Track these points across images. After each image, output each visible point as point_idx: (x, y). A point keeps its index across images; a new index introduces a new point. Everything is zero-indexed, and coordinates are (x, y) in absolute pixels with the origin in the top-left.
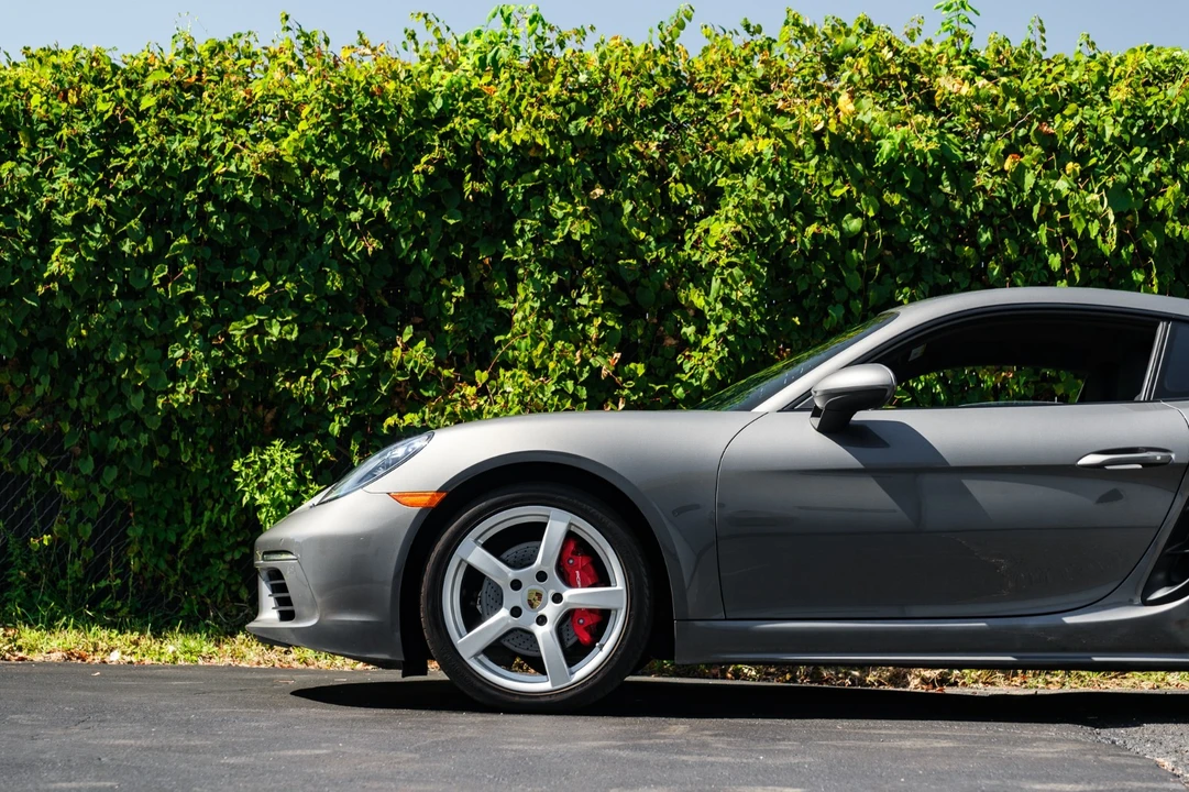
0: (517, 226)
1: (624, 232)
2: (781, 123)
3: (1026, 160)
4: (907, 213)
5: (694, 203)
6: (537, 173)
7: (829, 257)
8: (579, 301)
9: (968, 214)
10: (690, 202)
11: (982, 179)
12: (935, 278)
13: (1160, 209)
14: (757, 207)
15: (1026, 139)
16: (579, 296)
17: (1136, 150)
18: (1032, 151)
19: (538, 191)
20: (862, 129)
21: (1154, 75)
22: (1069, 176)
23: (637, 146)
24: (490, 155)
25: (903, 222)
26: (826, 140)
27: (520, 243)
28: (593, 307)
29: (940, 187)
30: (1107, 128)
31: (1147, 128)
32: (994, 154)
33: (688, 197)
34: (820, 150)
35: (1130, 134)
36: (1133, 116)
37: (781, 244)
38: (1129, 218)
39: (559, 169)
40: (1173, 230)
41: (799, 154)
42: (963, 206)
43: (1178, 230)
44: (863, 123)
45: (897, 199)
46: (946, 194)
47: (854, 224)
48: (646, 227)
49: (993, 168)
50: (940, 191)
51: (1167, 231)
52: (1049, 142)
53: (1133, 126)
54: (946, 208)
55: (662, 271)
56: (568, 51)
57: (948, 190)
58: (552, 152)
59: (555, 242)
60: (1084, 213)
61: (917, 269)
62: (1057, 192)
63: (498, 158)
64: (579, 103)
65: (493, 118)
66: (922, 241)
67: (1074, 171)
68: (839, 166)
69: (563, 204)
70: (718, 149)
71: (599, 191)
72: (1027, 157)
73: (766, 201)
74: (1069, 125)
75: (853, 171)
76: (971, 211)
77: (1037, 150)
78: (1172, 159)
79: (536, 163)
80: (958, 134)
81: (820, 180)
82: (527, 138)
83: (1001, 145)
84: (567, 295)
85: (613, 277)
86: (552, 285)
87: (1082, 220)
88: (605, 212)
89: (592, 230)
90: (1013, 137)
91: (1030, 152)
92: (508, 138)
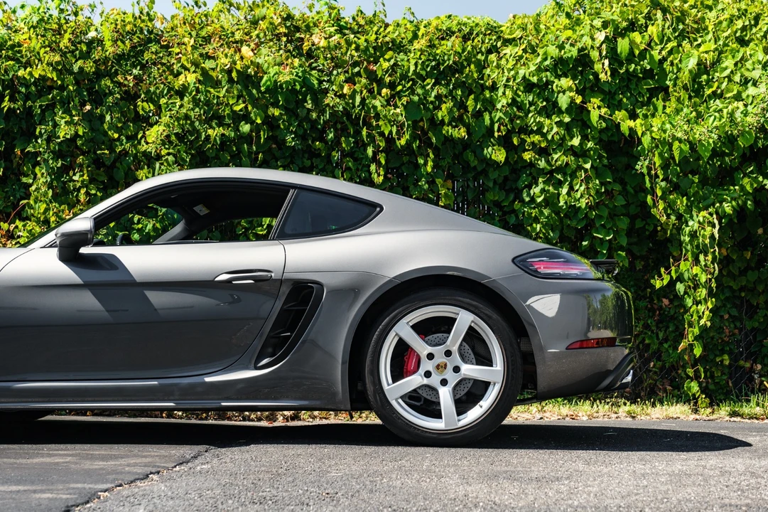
0: (38, 130)
1: (106, 134)
2: (208, 64)
3: (357, 87)
4: (284, 121)
5: (153, 115)
6: (50, 96)
7: (234, 149)
8: (74, 178)
9: (322, 121)
10: (151, 114)
11: (330, 100)
12: (303, 162)
13: (440, 118)
14: (187, 117)
15: (359, 74)
16: (74, 174)
17: (428, 81)
18: (361, 81)
19: (51, 107)
20: (258, 68)
21: (447, 33)
22: (383, 97)
23: (120, 78)
24: (22, 85)
25: (282, 127)
26: (234, 75)
27: (39, 141)
28: (83, 182)
29: (306, 104)
30: (411, 67)
31: (437, 67)
32: (338, 83)
33: (150, 111)
34: (231, 81)
35: (426, 71)
36: (428, 60)
37: (201, 141)
38: (421, 124)
39: (65, 93)
40: (448, 132)
41: (217, 84)
42: (319, 117)
43: (450, 131)
44: (258, 63)
45: (277, 112)
46: (308, 109)
47: (246, 128)
48: (118, 130)
49: (336, 92)
50: (305, 107)
51: (444, 132)
52: (372, 76)
53: (428, 66)
54: (307, 118)
55: (130, 158)
56: (80, 18)
57: (309, 106)
58: (59, 82)
59: (59, 140)
60: (390, 121)
61: (292, 156)
62: (375, 107)
63: (27, 87)
64: (81, 51)
65: (24, 60)
66: (293, 138)
67: (387, 94)
68: (241, 91)
69: (64, 115)
70: (169, 81)
71: (88, 107)
72: (357, 85)
73: (192, 114)
74: (386, 65)
75: (250, 94)
76: (323, 120)
77: (364, 81)
78: (451, 86)
79: (51, 89)
80: (319, 71)
81: (228, 100)
82: (43, 73)
83: (342, 78)
84: (68, 174)
85: (98, 162)
86: (57, 168)
87: (388, 125)
88: (93, 121)
89: (84, 133)
90: (350, 72)
91: (360, 82)
92: (31, 74)
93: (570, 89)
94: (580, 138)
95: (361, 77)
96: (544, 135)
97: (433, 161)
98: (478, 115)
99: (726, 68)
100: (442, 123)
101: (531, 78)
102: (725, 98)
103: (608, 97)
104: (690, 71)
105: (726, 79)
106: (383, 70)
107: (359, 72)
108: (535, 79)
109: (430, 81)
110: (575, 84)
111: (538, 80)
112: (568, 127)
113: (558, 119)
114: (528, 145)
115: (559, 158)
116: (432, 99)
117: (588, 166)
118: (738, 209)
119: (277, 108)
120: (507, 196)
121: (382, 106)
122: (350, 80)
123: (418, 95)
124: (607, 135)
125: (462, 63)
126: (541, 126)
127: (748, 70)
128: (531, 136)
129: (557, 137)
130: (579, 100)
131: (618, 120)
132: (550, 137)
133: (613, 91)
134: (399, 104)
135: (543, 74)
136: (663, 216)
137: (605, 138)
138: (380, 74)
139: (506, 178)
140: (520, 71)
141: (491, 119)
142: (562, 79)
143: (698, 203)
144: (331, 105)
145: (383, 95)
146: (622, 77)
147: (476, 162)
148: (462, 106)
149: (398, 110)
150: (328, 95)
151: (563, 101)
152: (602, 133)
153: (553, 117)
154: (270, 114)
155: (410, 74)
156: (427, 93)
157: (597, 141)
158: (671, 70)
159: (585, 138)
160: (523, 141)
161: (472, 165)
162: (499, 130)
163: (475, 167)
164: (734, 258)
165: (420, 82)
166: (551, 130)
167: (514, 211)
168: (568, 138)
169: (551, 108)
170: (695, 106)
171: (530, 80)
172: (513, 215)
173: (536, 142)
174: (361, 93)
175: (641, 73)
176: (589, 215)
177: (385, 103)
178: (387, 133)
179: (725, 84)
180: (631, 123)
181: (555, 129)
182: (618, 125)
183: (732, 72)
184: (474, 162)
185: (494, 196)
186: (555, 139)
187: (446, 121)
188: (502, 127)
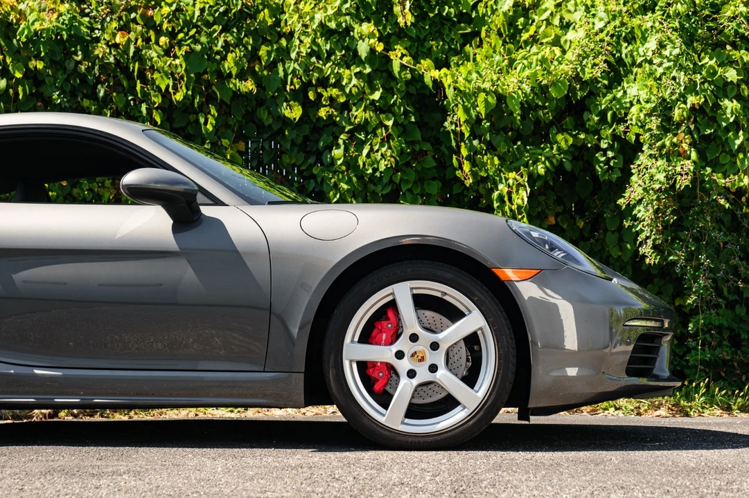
93: (371, 35)
94: (381, 90)
95: (138, 24)
96: (342, 88)
97: (216, 119)
98: (272, 66)
99: (546, 10)
100: (230, 75)
101: (328, 24)
102: (542, 44)
103: (416, 44)
104: (505, 14)
105: (545, 22)
106: (162, 16)
107: (135, 18)
108: (333, 25)
109: (218, 28)
110: (379, 30)
111: (336, 25)
112: (369, 80)
113: (358, 70)
114: (325, 100)
115: (359, 114)
116: (219, 48)
117: (390, 123)
118: (553, 170)
119: (40, 60)
120: (306, 159)
121: (158, 56)
122: (125, 28)
123: (202, 44)
124: (416, 88)
125: (258, 6)
126: (339, 78)
127: (569, 11)
128: (328, 89)
129: (355, 90)
130: (380, 48)
131: (423, 71)
132: (347, 91)
133: (422, 37)
134: (179, 53)
135: (342, 19)
136: (469, 178)
137: (412, 90)
138: (158, 20)
139: (306, 139)
140: (316, 16)
141: (285, 70)
142: (363, 24)
143: (509, 162)
144: (100, 56)
145: (161, 44)
146: (434, 22)
147: (271, 120)
148: (253, 56)
149: (178, 62)
150: (99, 45)
151: (363, 49)
152: (410, 86)
153: (352, 68)
154: (31, 67)
155: (194, 21)
156: (213, 41)
157: (403, 94)
158: (484, 12)
159: (389, 91)
160: (320, 96)
161: (266, 124)
162: (292, 83)
163: (270, 126)
164: (565, 227)
165: (205, 29)
166: (350, 83)
167: (314, 176)
168: (367, 91)
169: (352, 58)
170: (509, 52)
171: (328, 27)
172: (312, 181)
173: (334, 96)
174: (135, 44)
175: (455, 16)
176: (393, 178)
177: (163, 53)
178: (163, 88)
179: (543, 27)
180: (436, 74)
181: (354, 81)
182: (422, 76)
183: (552, 14)
184: (267, 120)
185: (291, 159)
186: (353, 92)
187: (234, 73)
188: (295, 80)
